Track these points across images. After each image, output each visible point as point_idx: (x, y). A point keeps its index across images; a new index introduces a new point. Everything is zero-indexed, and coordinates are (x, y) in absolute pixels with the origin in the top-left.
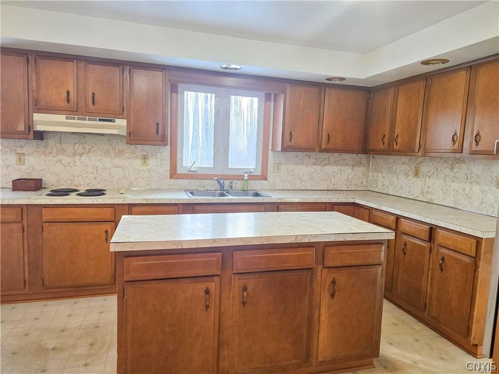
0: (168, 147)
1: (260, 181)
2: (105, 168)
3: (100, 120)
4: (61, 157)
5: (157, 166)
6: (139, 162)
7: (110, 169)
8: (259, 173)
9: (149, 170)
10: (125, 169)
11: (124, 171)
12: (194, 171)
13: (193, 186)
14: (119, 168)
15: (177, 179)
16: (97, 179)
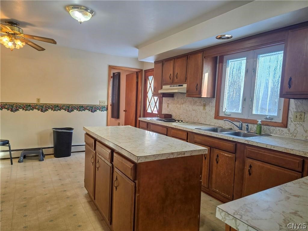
0: (215, 98)
1: (279, 128)
2: (189, 111)
3: (179, 86)
4: (177, 105)
5: (209, 111)
6: (202, 108)
7: (191, 111)
8: (280, 120)
9: (206, 113)
10: (197, 111)
11: (196, 113)
12: (229, 115)
13: (227, 126)
14: (194, 111)
15: (219, 119)
16: (187, 116)
